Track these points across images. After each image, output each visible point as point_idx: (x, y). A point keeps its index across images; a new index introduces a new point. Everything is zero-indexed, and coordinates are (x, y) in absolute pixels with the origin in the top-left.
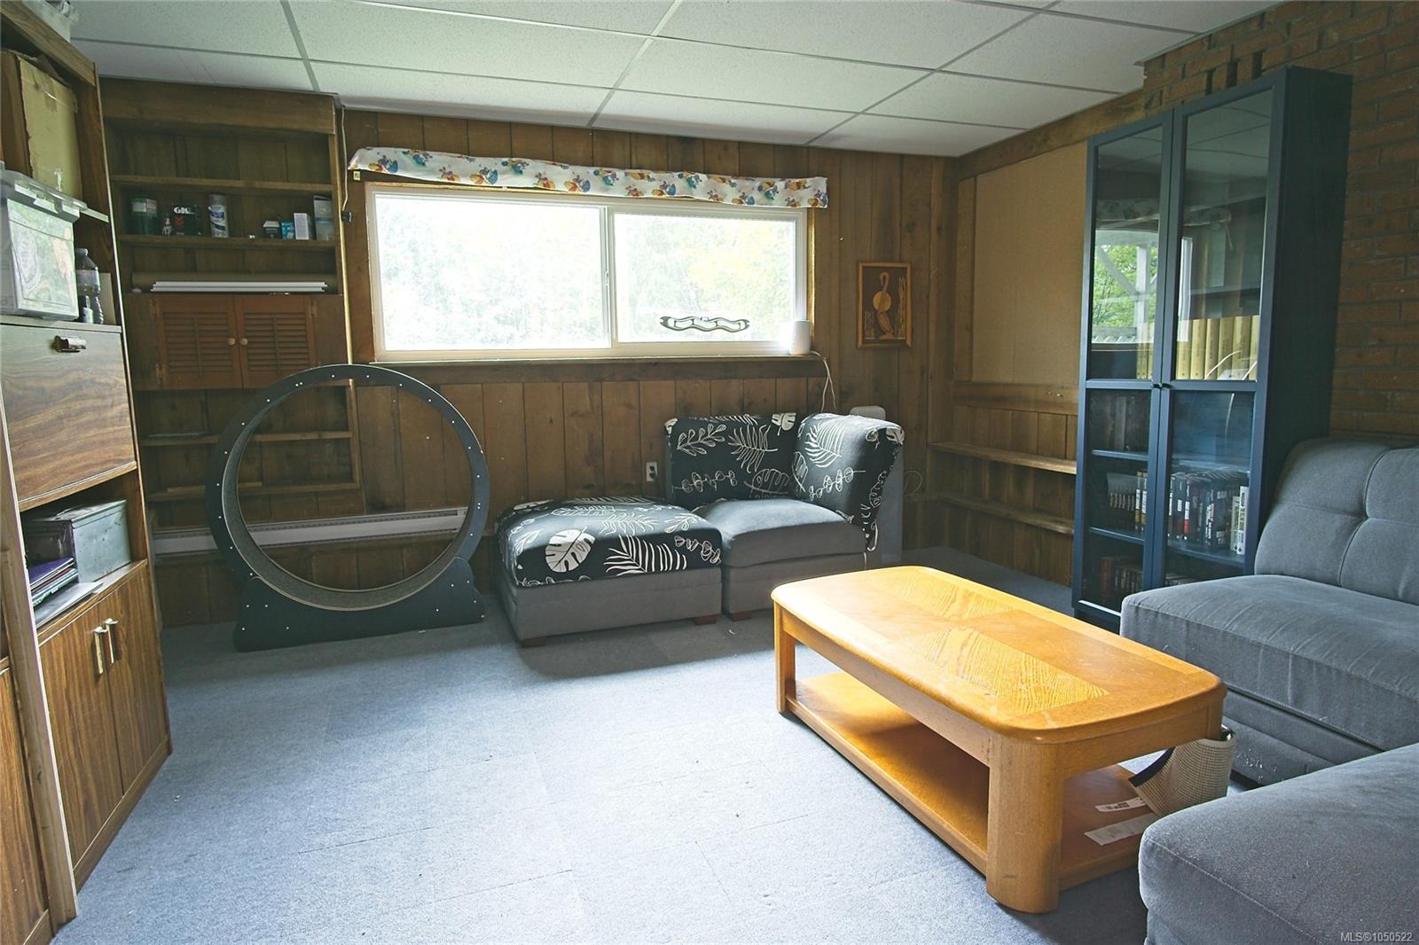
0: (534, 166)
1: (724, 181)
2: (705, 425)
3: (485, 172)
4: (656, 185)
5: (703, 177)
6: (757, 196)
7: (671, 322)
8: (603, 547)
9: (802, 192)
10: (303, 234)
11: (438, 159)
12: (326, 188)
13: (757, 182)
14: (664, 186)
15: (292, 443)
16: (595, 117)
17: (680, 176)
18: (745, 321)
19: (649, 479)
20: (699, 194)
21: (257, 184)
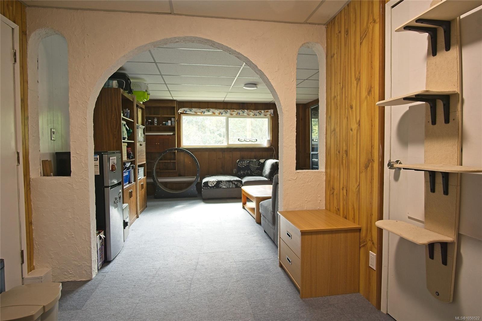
0: (212, 110)
1: (250, 111)
2: (244, 161)
3: (202, 112)
4: (236, 113)
5: (246, 111)
6: (257, 114)
7: (240, 140)
8: (219, 182)
9: (268, 113)
10: (170, 124)
11: (194, 110)
12: (174, 116)
13: (258, 111)
14: (238, 113)
15: (165, 162)
16: (224, 101)
17: (241, 111)
18: (256, 140)
19: (234, 172)
20: (245, 114)
21: (162, 116)
